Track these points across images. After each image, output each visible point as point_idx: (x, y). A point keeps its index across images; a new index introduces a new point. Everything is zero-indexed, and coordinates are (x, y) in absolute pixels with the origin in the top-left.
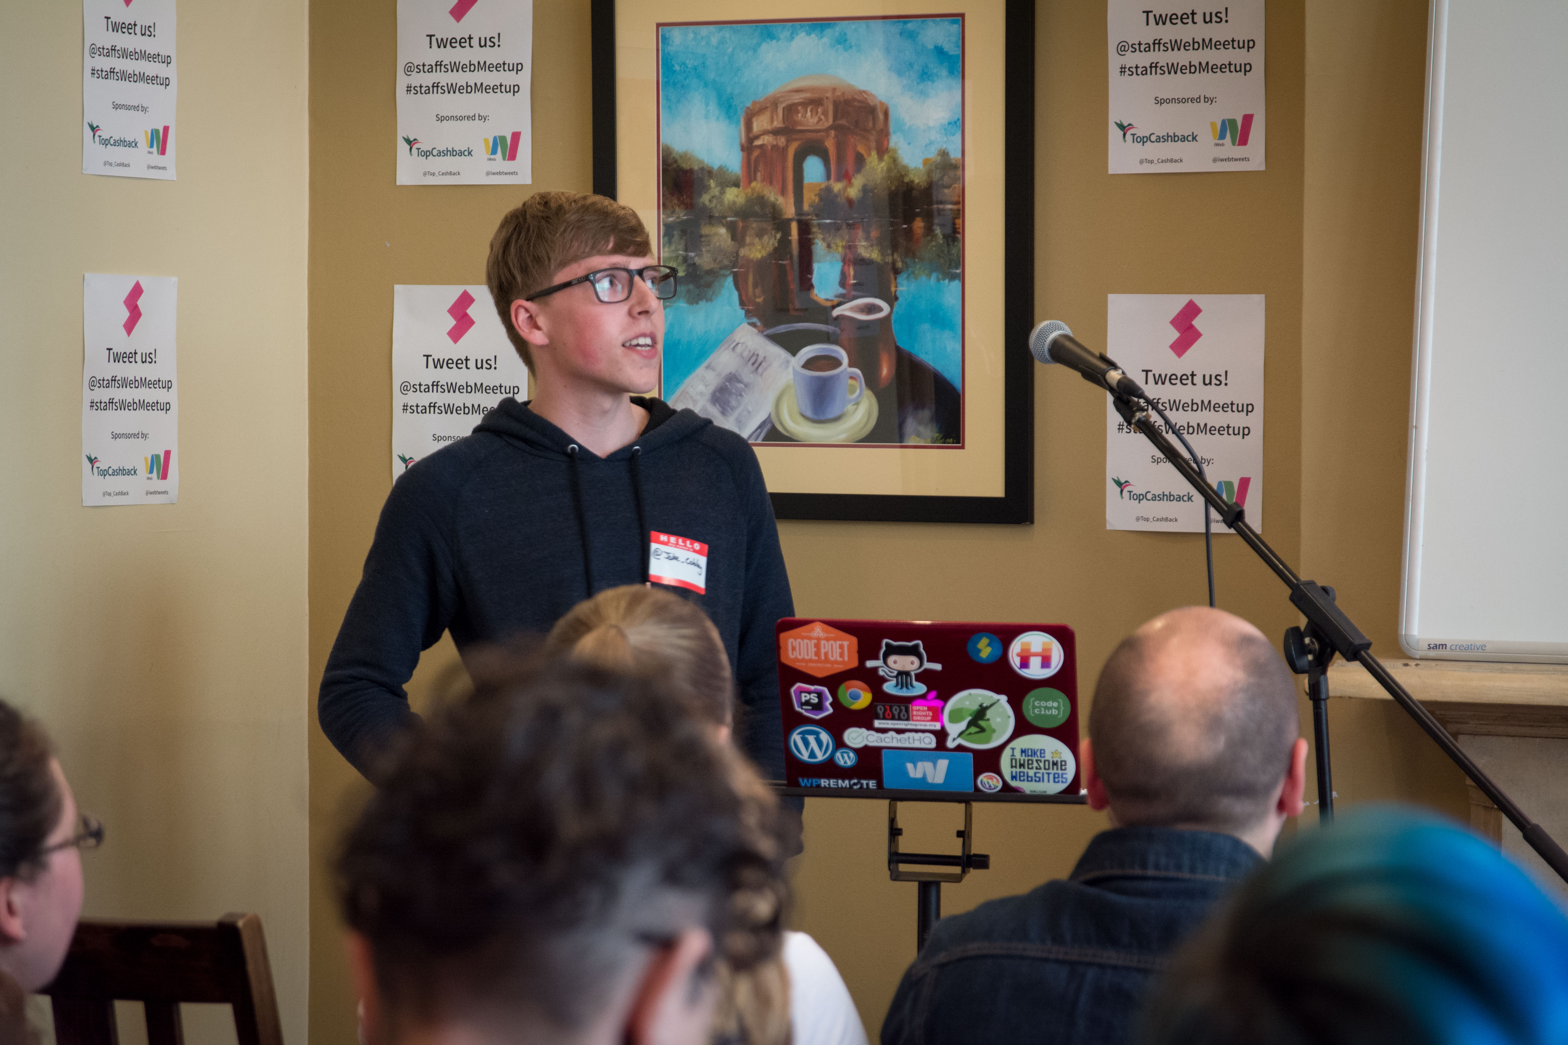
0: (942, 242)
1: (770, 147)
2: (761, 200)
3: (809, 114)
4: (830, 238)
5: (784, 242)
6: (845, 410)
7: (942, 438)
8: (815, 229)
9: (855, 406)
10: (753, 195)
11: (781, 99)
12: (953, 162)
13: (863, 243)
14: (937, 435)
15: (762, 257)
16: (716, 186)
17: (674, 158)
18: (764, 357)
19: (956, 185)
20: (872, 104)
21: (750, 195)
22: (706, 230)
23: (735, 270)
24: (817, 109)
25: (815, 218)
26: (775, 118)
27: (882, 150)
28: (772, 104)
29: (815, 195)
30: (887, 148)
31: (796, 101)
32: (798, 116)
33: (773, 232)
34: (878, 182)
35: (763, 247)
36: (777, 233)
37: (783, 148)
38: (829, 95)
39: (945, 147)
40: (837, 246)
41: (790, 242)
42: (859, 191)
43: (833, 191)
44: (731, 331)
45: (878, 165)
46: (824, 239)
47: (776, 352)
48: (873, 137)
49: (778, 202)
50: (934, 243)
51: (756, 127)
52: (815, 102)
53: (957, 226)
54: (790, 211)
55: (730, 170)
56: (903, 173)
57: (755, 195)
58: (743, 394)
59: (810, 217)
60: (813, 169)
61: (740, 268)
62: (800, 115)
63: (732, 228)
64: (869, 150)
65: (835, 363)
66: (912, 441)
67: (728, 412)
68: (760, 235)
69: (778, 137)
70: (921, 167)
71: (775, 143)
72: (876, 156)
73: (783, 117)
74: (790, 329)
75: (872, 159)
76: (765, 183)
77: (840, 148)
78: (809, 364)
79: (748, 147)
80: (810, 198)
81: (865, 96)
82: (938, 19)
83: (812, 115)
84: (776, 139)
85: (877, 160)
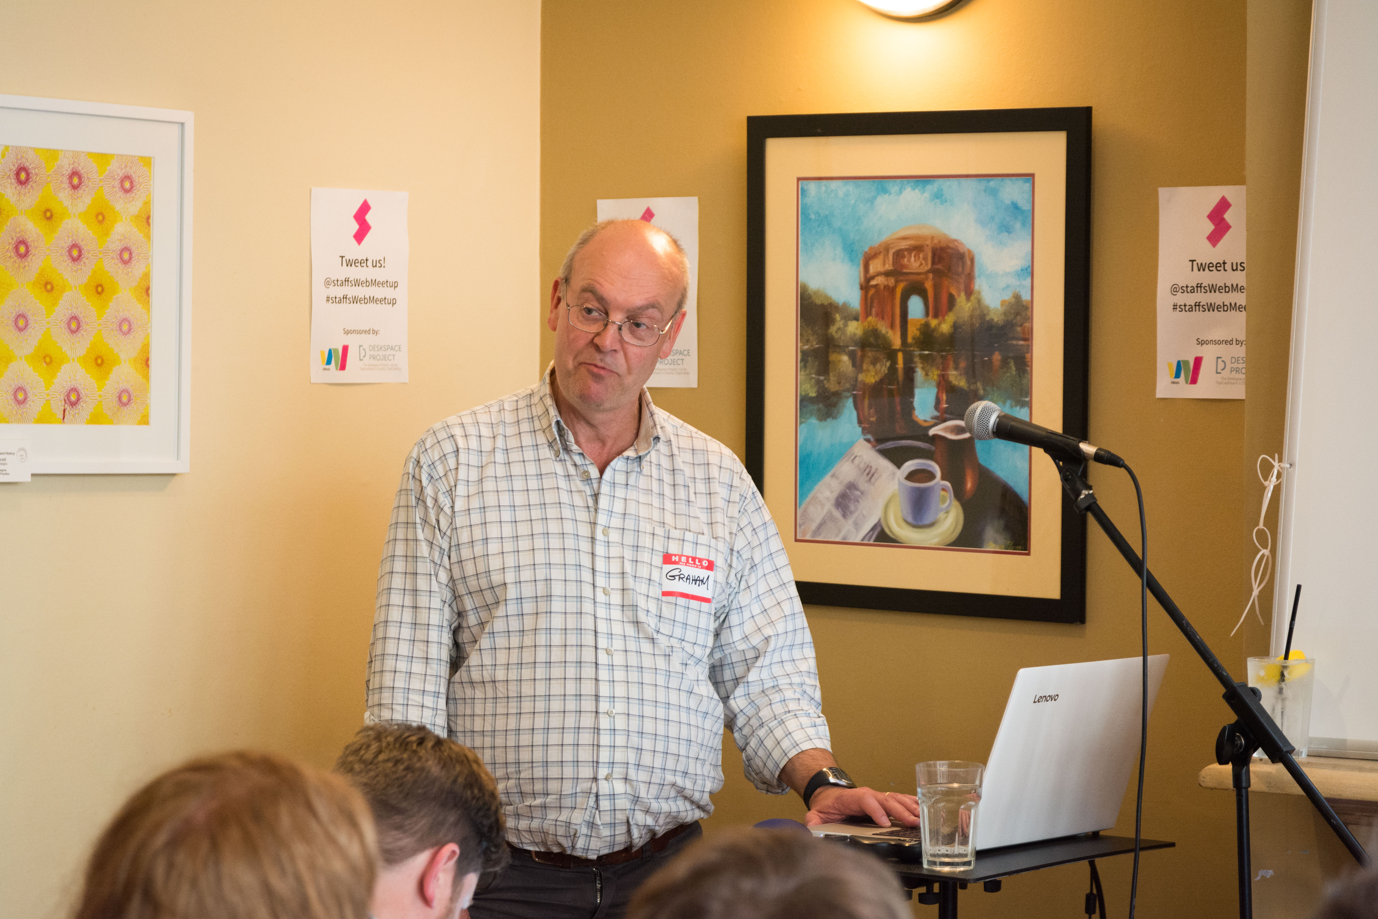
0: (1015, 373)
1: (882, 287)
2: (875, 333)
3: (913, 259)
4: (928, 368)
5: (893, 369)
6: (938, 517)
7: (1013, 545)
8: (917, 359)
9: (945, 515)
10: (869, 327)
11: (892, 246)
12: (1024, 303)
13: (954, 373)
14: (1009, 542)
15: (876, 382)
16: (841, 319)
17: (809, 294)
18: (876, 469)
19: (1027, 324)
20: (961, 251)
21: (867, 327)
22: (833, 357)
23: (855, 392)
24: (919, 255)
25: (916, 349)
26: (887, 261)
27: (969, 292)
28: (886, 248)
29: (917, 330)
30: (973, 290)
31: (903, 247)
32: (904, 260)
33: (884, 361)
34: (966, 319)
35: (876, 373)
36: (887, 361)
37: (893, 288)
38: (928, 242)
39: (1017, 291)
40: (934, 375)
41: (896, 370)
42: (951, 327)
43: (930, 326)
44: (851, 444)
45: (966, 304)
46: (923, 368)
47: (884, 464)
48: (962, 280)
49: (888, 335)
50: (1008, 374)
51: (872, 270)
52: (918, 249)
53: (1027, 360)
54: (897, 342)
55: (852, 306)
56: (985, 312)
57: (871, 328)
58: (860, 500)
59: (912, 349)
60: (916, 306)
61: (858, 391)
62: (906, 259)
63: (852, 355)
64: (959, 291)
65: (930, 476)
66: (991, 547)
67: (847, 515)
68: (874, 362)
69: (889, 278)
70: (1000, 308)
71: (886, 283)
72: (964, 297)
73: (893, 260)
74: (896, 445)
75: (961, 300)
76: (878, 318)
77: (937, 288)
78: (911, 476)
79: (865, 287)
80: (913, 331)
81: (957, 244)
82: (1014, 178)
83: (915, 260)
84: (887, 280)
85: (965, 300)
